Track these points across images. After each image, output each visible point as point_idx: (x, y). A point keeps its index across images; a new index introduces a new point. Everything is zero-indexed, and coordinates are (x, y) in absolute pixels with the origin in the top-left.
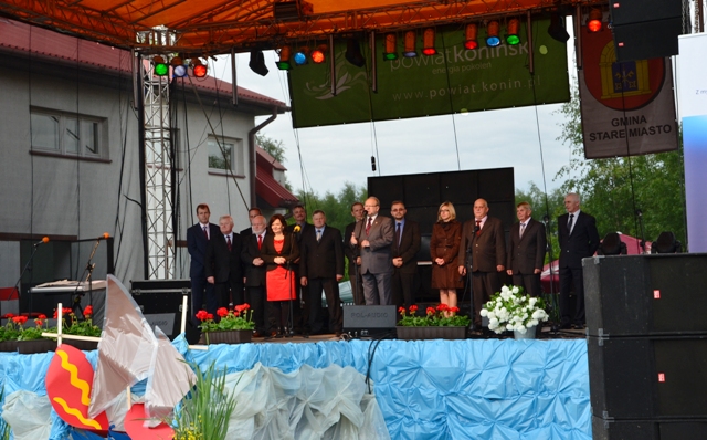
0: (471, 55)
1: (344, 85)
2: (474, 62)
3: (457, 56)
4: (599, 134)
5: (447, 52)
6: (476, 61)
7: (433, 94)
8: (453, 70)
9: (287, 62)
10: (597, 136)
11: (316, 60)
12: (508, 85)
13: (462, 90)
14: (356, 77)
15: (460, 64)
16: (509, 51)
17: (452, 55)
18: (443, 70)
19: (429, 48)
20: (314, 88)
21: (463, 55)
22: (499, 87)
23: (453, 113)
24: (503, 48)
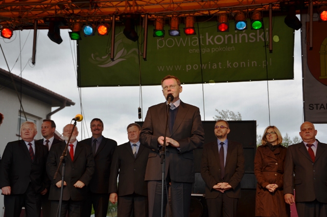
0: (219, 40)
1: (120, 58)
2: (221, 46)
3: (208, 40)
4: (317, 105)
5: (201, 37)
6: (223, 45)
7: (188, 68)
8: (204, 51)
9: (78, 33)
10: (315, 106)
11: (100, 32)
12: (247, 64)
13: (211, 66)
14: (130, 52)
15: (210, 46)
16: (249, 38)
17: (204, 40)
18: (197, 51)
19: (189, 28)
20: (98, 59)
21: (213, 40)
22: (240, 65)
23: (203, 83)
24: (244, 36)
